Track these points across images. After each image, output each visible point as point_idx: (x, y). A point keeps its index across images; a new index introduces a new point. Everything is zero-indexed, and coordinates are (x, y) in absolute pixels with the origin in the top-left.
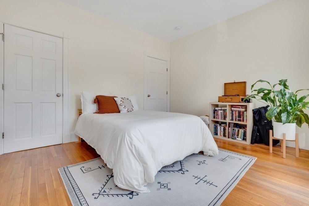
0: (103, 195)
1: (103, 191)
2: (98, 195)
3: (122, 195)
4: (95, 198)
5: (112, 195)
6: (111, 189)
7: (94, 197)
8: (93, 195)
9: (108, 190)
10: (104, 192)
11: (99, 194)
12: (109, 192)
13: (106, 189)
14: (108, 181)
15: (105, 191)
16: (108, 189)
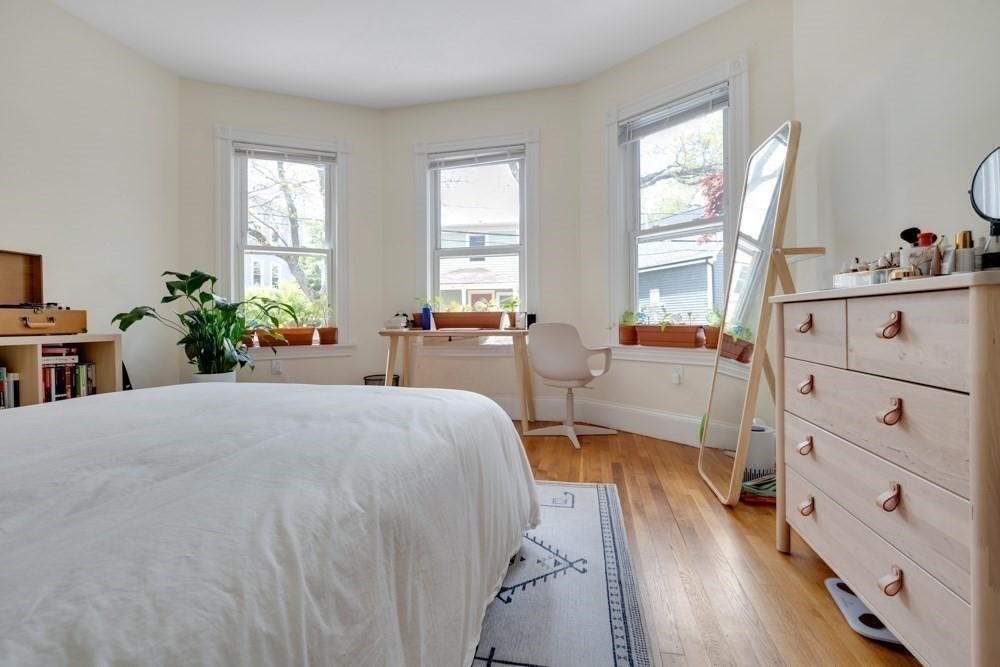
0: (565, 560)
1: (557, 568)
2: (575, 565)
3: (534, 540)
4: (585, 562)
5: (549, 550)
6: (538, 561)
7: (586, 566)
8: (584, 571)
9: (546, 562)
10: (559, 564)
11: (571, 565)
12: (550, 558)
13: (548, 567)
14: (524, 585)
15: (556, 563)
16: (544, 565)
